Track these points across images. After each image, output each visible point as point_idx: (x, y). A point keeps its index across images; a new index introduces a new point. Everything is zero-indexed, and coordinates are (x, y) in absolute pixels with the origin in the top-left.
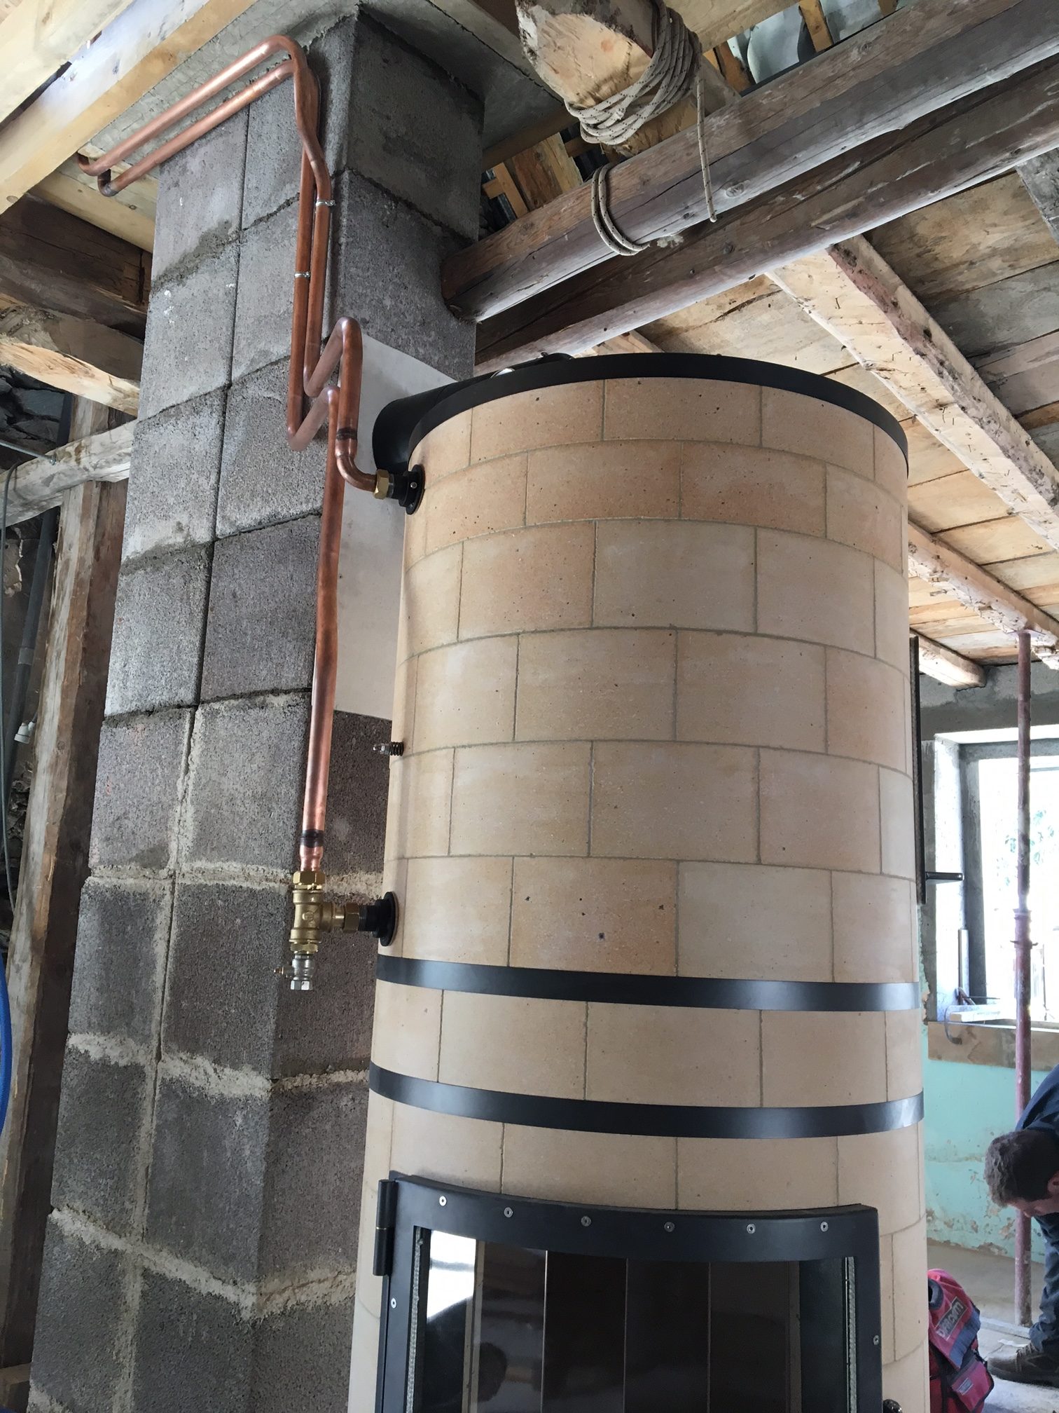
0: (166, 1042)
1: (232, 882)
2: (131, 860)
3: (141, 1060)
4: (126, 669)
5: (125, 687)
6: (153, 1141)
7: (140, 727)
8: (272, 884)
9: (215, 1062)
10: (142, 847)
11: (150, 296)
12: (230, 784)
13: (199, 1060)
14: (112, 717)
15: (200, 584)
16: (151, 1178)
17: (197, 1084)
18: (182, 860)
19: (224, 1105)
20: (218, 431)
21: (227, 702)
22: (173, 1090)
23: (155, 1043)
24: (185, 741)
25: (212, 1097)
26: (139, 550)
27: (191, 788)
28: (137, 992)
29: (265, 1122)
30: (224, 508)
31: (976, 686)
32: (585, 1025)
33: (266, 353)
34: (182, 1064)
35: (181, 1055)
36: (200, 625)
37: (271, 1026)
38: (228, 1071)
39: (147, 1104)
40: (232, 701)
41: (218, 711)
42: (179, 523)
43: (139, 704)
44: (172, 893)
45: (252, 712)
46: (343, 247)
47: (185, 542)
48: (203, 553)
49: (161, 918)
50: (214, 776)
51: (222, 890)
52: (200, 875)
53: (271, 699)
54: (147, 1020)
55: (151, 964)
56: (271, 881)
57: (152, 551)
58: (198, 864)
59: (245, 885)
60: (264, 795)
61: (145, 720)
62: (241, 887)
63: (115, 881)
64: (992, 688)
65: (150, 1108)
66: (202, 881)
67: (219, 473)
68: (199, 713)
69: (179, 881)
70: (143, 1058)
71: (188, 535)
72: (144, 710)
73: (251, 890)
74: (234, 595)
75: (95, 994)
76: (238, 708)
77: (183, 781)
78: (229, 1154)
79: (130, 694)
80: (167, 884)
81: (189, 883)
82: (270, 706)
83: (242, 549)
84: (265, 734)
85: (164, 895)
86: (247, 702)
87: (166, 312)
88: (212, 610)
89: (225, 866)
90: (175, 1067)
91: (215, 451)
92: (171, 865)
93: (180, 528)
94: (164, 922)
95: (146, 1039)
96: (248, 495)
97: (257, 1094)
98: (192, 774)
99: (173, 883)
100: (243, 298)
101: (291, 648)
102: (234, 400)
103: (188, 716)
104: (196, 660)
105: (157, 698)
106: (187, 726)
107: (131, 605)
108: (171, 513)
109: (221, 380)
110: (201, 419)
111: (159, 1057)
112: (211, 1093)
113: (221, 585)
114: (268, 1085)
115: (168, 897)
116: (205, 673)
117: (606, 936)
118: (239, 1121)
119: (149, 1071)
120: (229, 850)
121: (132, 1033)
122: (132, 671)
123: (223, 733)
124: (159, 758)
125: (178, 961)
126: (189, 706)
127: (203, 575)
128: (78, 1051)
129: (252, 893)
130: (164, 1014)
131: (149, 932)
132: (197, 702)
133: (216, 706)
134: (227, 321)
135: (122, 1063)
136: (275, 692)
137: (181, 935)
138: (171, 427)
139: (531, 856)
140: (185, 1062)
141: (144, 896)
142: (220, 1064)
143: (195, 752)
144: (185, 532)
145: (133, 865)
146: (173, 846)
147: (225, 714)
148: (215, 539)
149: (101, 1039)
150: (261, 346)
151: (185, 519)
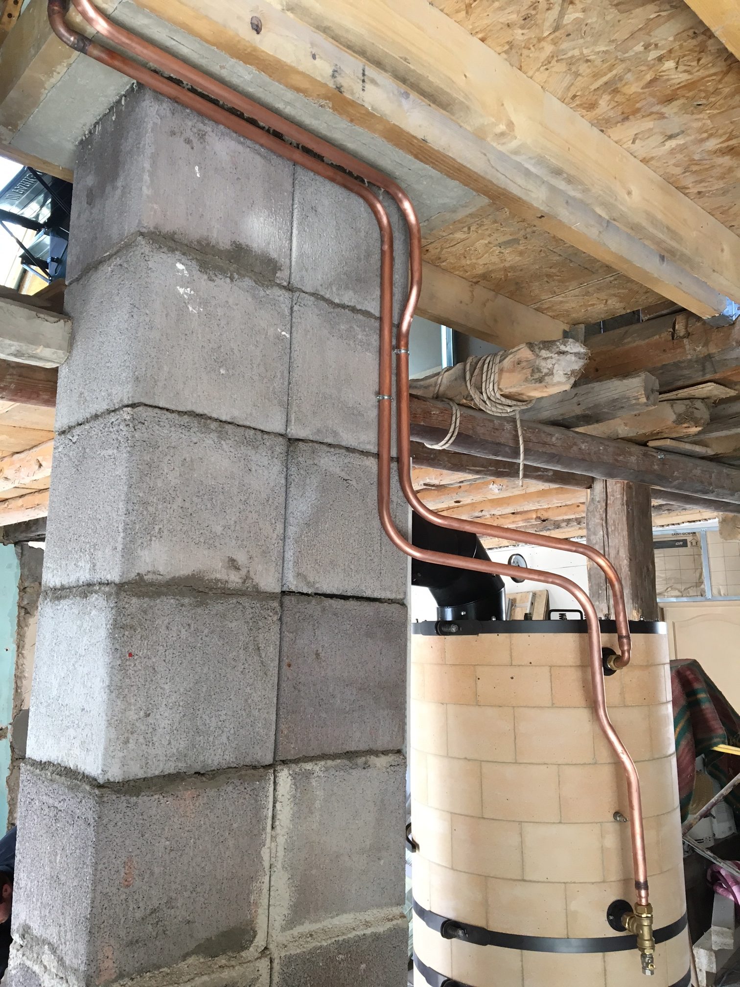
2: (187, 956)
7: (188, 794)
8: (394, 922)
10: (206, 934)
15: (274, 636)
18: (276, 931)
20: (283, 481)
21: (323, 763)
24: (271, 804)
27: (281, 854)
30: (298, 565)
36: (276, 680)
40: (330, 763)
42: (232, 560)
43: (181, 765)
44: (271, 969)
45: (354, 772)
47: (244, 582)
48: (276, 604)
51: (343, 945)
52: (308, 940)
53: (373, 760)
56: (392, 920)
57: (187, 578)
60: (372, 848)
61: (197, 786)
67: (285, 524)
68: (282, 774)
69: (278, 954)
71: (247, 577)
72: (191, 773)
76: (336, 768)
77: (270, 848)
80: (263, 963)
82: (373, 766)
86: (346, 762)
89: (336, 921)
91: (282, 500)
92: (260, 939)
93: (233, 564)
98: (282, 839)
99: (270, 959)
102: (303, 459)
103: (270, 778)
104: (274, 717)
106: (271, 789)
109: (278, 426)
115: (264, 977)
123: (319, 794)
126: (269, 767)
127: (276, 628)
132: (275, 764)
144: (244, 572)
146: (261, 921)
147: (320, 774)
148: (285, 592)
150: (329, 423)
151: (241, 558)
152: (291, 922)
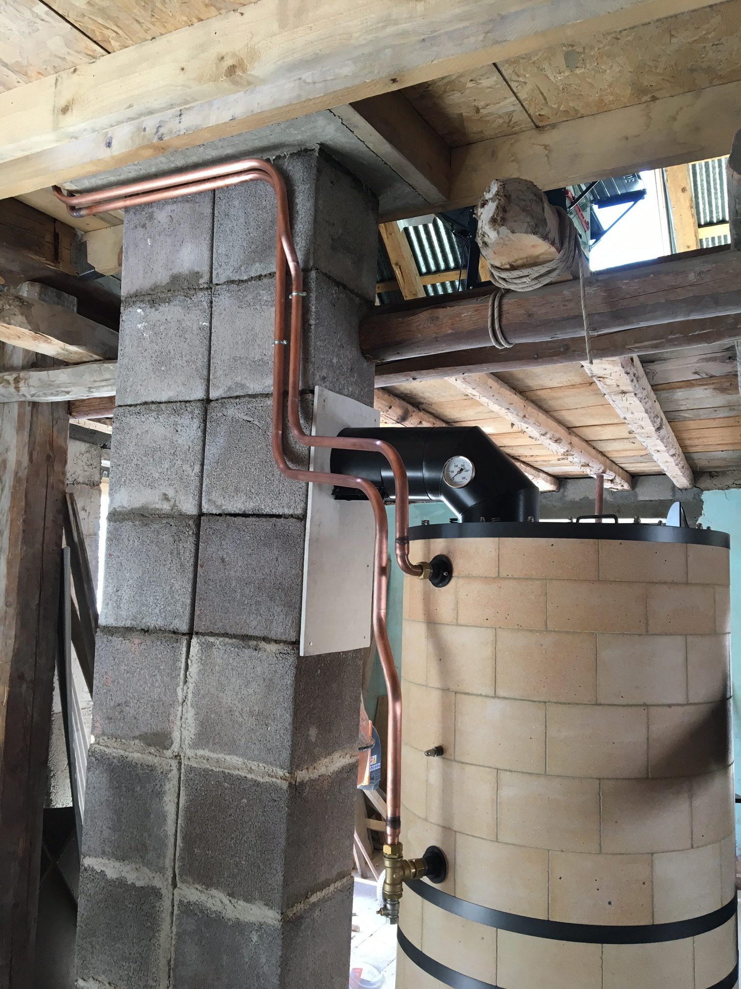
0: (181, 875)
1: (236, 772)
2: (134, 738)
3: (157, 883)
4: (119, 593)
5: (119, 607)
6: (174, 942)
7: (137, 641)
8: (274, 780)
9: (229, 895)
10: (145, 730)
11: (122, 308)
12: (228, 699)
13: (214, 892)
14: (105, 627)
15: (190, 545)
16: (173, 969)
17: (214, 908)
18: (185, 746)
19: (240, 927)
20: (200, 434)
21: (221, 639)
22: (187, 909)
23: (169, 874)
24: (183, 660)
25: (229, 920)
26: (126, 505)
27: (190, 696)
28: (150, 836)
29: (279, 942)
30: (209, 493)
32: (601, 958)
33: (243, 386)
34: (199, 893)
35: (197, 886)
36: (191, 576)
37: (279, 877)
38: (241, 902)
39: (166, 916)
40: (227, 640)
41: (213, 644)
42: (165, 495)
43: (134, 623)
44: (179, 769)
45: (246, 651)
46: (313, 327)
47: (172, 510)
48: (191, 522)
49: (170, 787)
50: (213, 690)
51: (228, 777)
52: (205, 761)
53: (262, 644)
54: (161, 855)
55: (163, 817)
56: (272, 777)
57: (139, 509)
58: (201, 752)
59: (249, 776)
60: (260, 714)
61: (142, 637)
62: (246, 777)
63: (122, 752)
64: (563, 493)
65: (168, 919)
66: (208, 766)
67: (202, 465)
68: (194, 641)
69: (185, 762)
70: (160, 882)
71: (175, 505)
72: (139, 628)
73: (255, 781)
74: (223, 560)
75: (106, 833)
76: (232, 645)
77: (183, 689)
78: (247, 960)
79: (124, 613)
80: (174, 763)
81: (195, 765)
82: (263, 650)
83: (228, 527)
84: (259, 669)
85: (171, 770)
86: (241, 642)
87: (139, 326)
88: (202, 566)
89: (228, 758)
90: (192, 893)
91: (199, 448)
92: (175, 747)
93: (166, 498)
94: (173, 790)
95: (161, 870)
96: (231, 488)
97: (270, 922)
98: (191, 686)
99: (180, 763)
100: (218, 338)
101: (279, 610)
102: (213, 414)
103: (185, 642)
104: (189, 601)
105: (152, 622)
106: (184, 649)
107: (121, 546)
108: (156, 485)
109: (200, 394)
110: (182, 420)
111: (174, 885)
112: (228, 916)
113: (209, 550)
114: (279, 917)
115: (175, 772)
116: (197, 613)
117: (612, 903)
118: (255, 938)
119: (166, 892)
120: (232, 748)
121: (148, 864)
122: (126, 596)
123: (219, 661)
124: (158, 668)
125: (189, 820)
126: (184, 634)
127: (192, 539)
128: (93, 870)
129: (257, 784)
130: (177, 854)
131: (159, 794)
132: (190, 634)
133: (212, 639)
134: (204, 350)
135: (139, 884)
136: (266, 639)
137: (191, 801)
138: (152, 419)
139: (562, 851)
140: (201, 892)
141: (152, 768)
142: (233, 897)
143: (193, 669)
144: (172, 502)
145: (137, 741)
146: (176, 735)
147: (220, 647)
148: (201, 514)
149: (117, 864)
150: (238, 379)
151: (171, 493)
152: (195, 745)
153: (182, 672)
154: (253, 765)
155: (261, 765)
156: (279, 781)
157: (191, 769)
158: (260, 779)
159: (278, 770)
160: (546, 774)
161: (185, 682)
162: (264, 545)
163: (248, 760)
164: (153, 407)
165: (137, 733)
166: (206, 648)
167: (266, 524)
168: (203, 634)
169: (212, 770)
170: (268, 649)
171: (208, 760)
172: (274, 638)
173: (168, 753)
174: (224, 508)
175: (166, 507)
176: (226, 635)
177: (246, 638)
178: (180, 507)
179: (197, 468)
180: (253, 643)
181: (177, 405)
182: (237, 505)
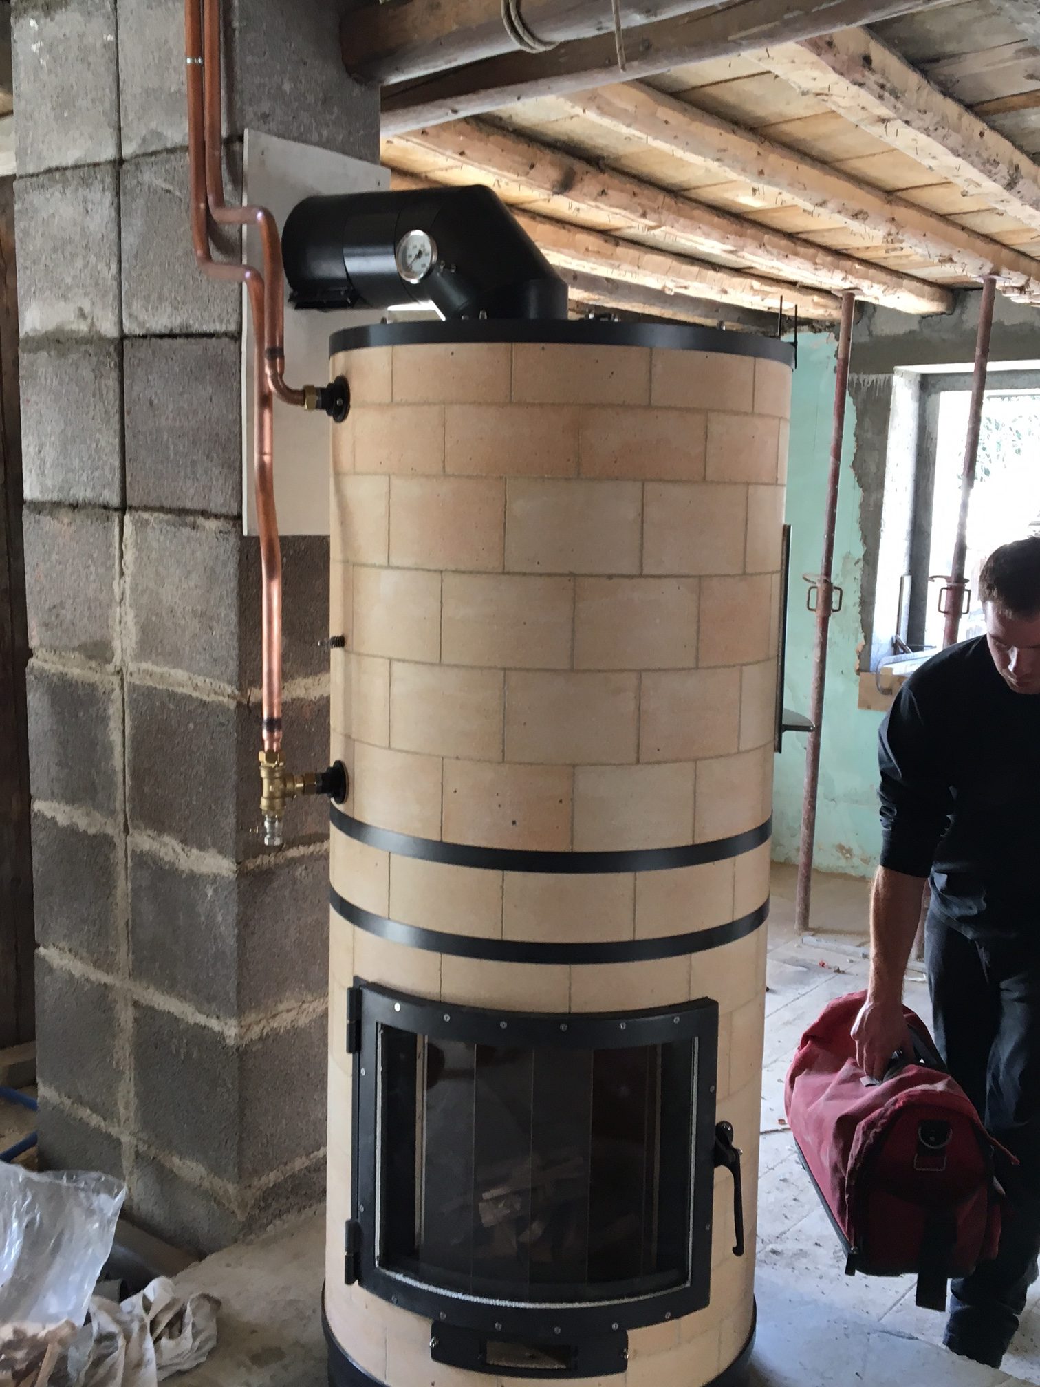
0: (132, 821)
1: (181, 690)
2: (74, 649)
3: (110, 831)
4: (42, 455)
5: (43, 474)
6: (130, 901)
7: (66, 520)
8: (221, 698)
9: (182, 842)
10: (83, 638)
11: (12, 21)
12: (169, 595)
13: (166, 838)
14: (32, 502)
15: (112, 382)
16: (132, 930)
17: (167, 859)
18: (128, 659)
19: (194, 879)
20: (114, 214)
22: (142, 860)
23: (121, 818)
24: (117, 544)
25: (183, 871)
26: (38, 327)
27: (128, 592)
28: (98, 773)
29: (234, 896)
30: (129, 305)
31: (943, 313)
32: (502, 887)
33: (159, 135)
34: (151, 841)
35: (149, 832)
36: (117, 427)
37: (232, 819)
38: (195, 851)
39: (120, 869)
40: (161, 515)
41: (147, 522)
42: (81, 309)
43: (61, 496)
44: (122, 688)
46: (237, 33)
48: (112, 349)
49: (114, 710)
50: (151, 585)
51: (172, 696)
52: (148, 677)
53: (201, 520)
54: (111, 797)
55: (109, 748)
56: (219, 694)
57: (53, 333)
58: (144, 666)
59: (195, 694)
61: (71, 514)
62: (191, 696)
63: (61, 668)
64: (960, 315)
65: (123, 872)
66: (151, 683)
67: (120, 262)
68: (127, 518)
69: (127, 678)
70: (112, 829)
71: (92, 324)
72: (67, 503)
73: (201, 700)
74: (151, 403)
75: (54, 770)
76: (168, 523)
77: (119, 584)
78: (203, 918)
79: (49, 483)
80: (116, 680)
81: (138, 683)
82: (201, 528)
83: (154, 353)
84: (198, 554)
85: (113, 690)
86: (177, 518)
87: (34, 47)
88: (129, 413)
89: (172, 672)
90: (144, 841)
91: (113, 236)
92: (117, 660)
93: (82, 314)
94: (117, 715)
95: (112, 813)
96: (154, 296)
97: (224, 873)
98: (128, 578)
99: (122, 680)
100: (125, 59)
101: (217, 472)
102: (128, 183)
103: (117, 521)
104: (117, 463)
105: (82, 493)
107: (38, 388)
108: (70, 295)
109: (109, 153)
110: (93, 193)
111: (126, 831)
112: (181, 868)
113: (135, 390)
114: (234, 867)
115: (117, 691)
116: (128, 479)
117: (517, 823)
118: (210, 893)
119: (119, 840)
120: (175, 658)
121: (98, 807)
122: (49, 459)
123: (155, 545)
124: (91, 556)
125: (136, 750)
126: (116, 510)
127: (114, 374)
128: (44, 816)
129: (204, 704)
130: (127, 794)
131: (103, 720)
132: (123, 508)
133: (146, 515)
134: (110, 79)
135: (91, 831)
136: (205, 514)
137: (136, 728)
138: (57, 194)
139: (457, 758)
140: (153, 839)
141: (93, 687)
142: (187, 844)
143: (129, 556)
144: (89, 320)
145: (77, 654)
146: (116, 644)
147: (155, 525)
148: (123, 337)
149: (68, 809)
150: (153, 125)
151: (87, 308)
152: (138, 657)
153: (117, 562)
154: (199, 680)
155: (207, 680)
156: (225, 700)
157: (134, 688)
158: (205, 698)
159: (226, 686)
160: (440, 664)
161: (122, 574)
162: (196, 379)
163: (194, 674)
164: (57, 175)
165: (76, 643)
166: (141, 526)
167: (195, 346)
168: (137, 509)
169: (155, 688)
170: (207, 527)
171: (151, 675)
172: (214, 511)
173: (110, 668)
174: (147, 325)
175: (83, 327)
176: (161, 509)
177: (182, 512)
178: (98, 329)
179: (114, 267)
180: (190, 519)
181: (84, 171)
182: (160, 322)
